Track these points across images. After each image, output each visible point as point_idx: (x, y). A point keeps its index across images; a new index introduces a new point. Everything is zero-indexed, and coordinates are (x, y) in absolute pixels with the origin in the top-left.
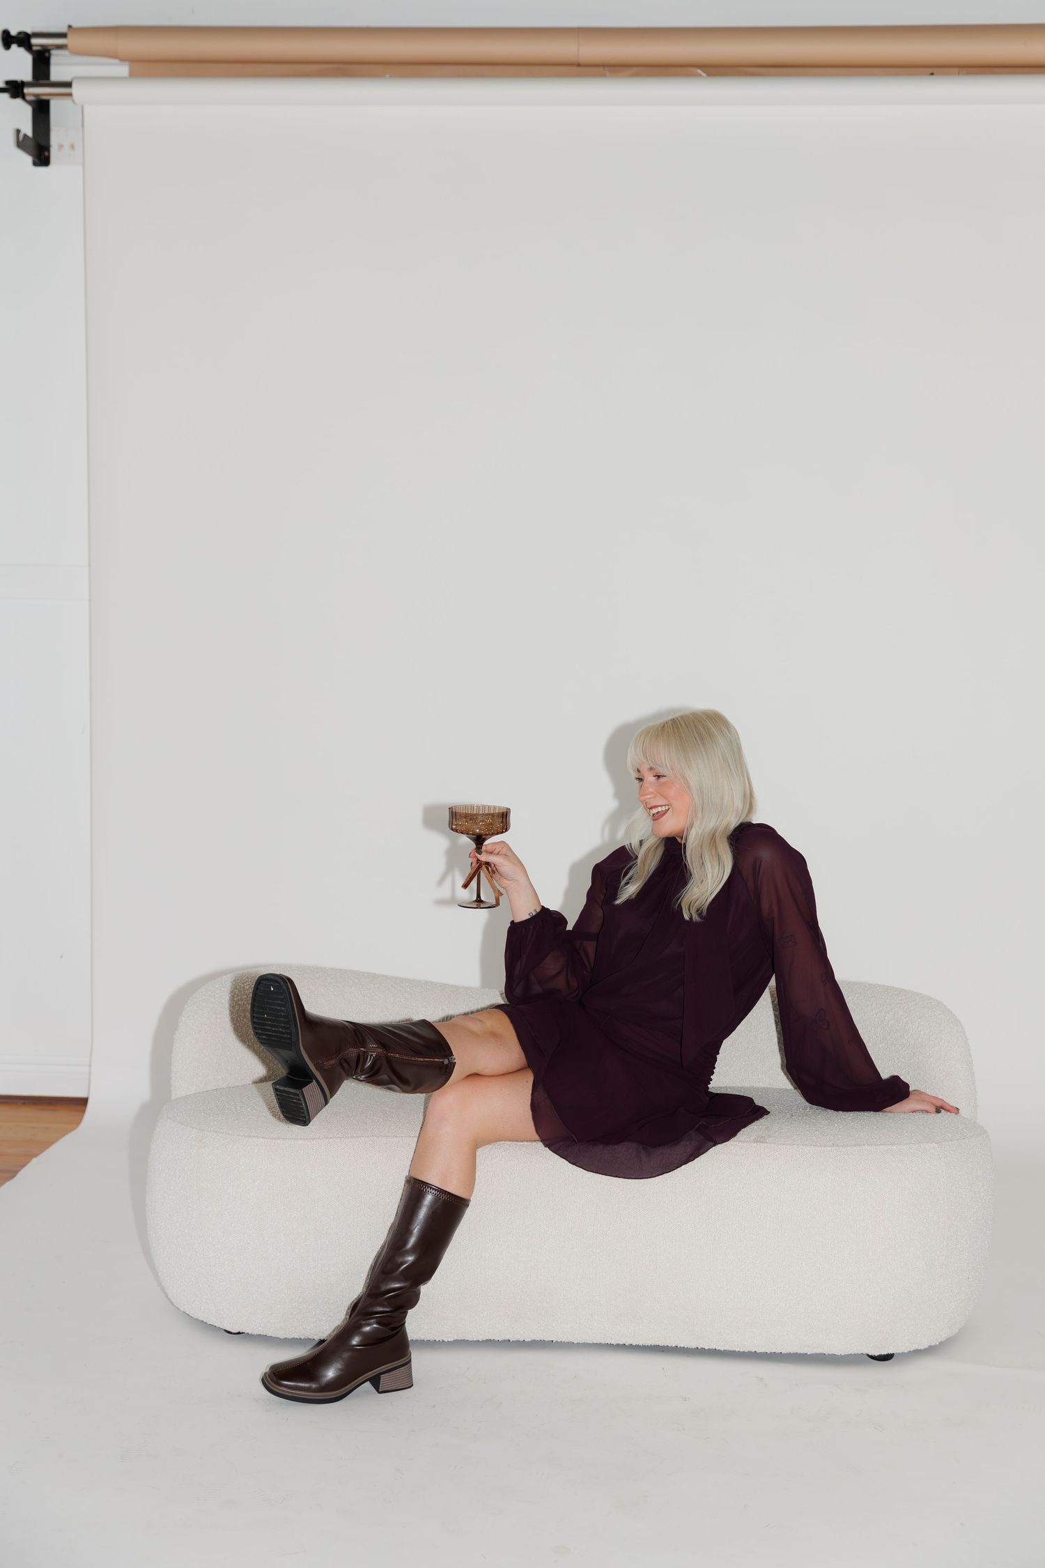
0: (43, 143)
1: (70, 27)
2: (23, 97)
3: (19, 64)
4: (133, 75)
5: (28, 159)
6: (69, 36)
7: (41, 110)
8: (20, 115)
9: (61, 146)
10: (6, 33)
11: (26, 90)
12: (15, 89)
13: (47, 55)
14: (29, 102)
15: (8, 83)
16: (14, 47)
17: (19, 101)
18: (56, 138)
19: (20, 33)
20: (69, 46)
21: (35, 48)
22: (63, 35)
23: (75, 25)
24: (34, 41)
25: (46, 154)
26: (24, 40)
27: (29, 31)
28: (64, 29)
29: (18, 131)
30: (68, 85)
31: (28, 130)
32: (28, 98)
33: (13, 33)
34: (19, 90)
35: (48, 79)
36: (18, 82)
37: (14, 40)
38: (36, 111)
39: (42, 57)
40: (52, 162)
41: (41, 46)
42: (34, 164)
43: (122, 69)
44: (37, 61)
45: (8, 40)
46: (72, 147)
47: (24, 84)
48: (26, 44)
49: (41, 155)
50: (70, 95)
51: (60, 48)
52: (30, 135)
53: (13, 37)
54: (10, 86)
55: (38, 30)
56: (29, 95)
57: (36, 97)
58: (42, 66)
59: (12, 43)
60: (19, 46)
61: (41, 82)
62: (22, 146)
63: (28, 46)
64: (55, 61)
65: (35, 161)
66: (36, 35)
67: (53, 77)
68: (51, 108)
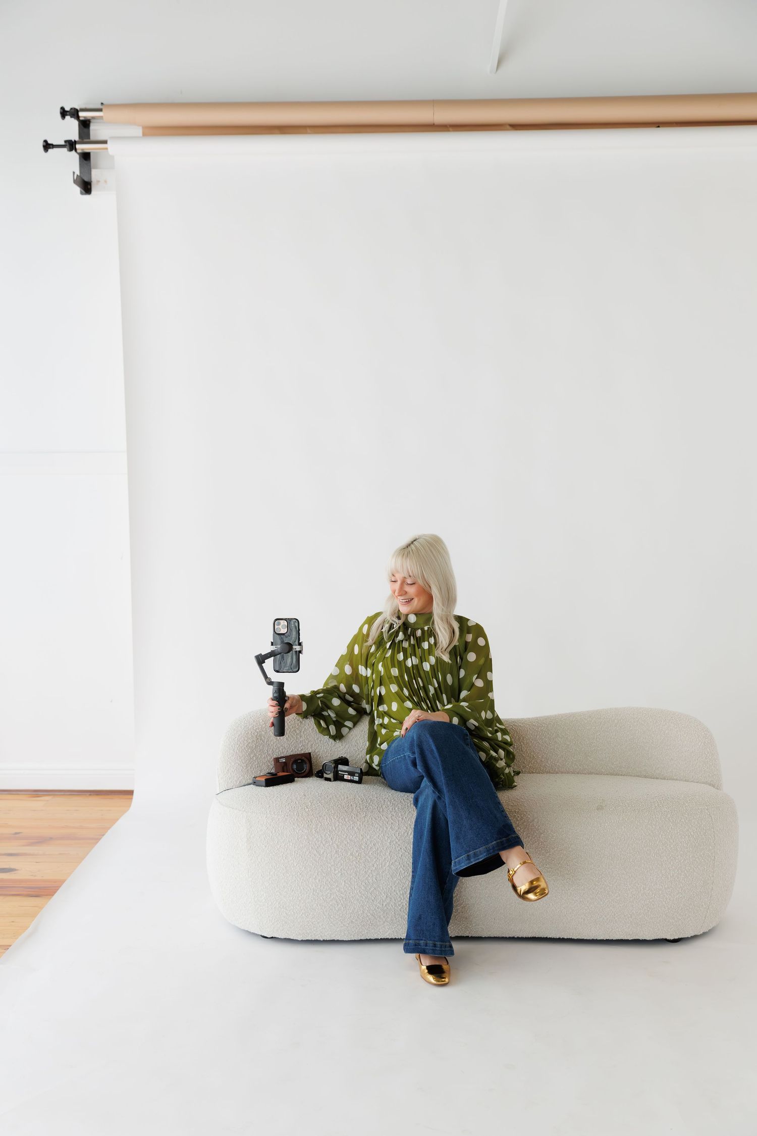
0: (86, 179)
1: (102, 104)
2: (76, 150)
3: (71, 129)
4: (144, 135)
5: (78, 189)
6: (103, 110)
7: (86, 157)
8: (73, 162)
9: (98, 182)
10: (62, 108)
11: (78, 146)
12: (71, 145)
13: (88, 122)
14: (79, 154)
15: (66, 141)
16: (68, 118)
17: (74, 152)
18: (96, 175)
19: (71, 109)
20: (104, 118)
21: (81, 119)
22: (100, 110)
23: (105, 102)
24: (81, 114)
25: (89, 187)
26: (75, 113)
27: (78, 108)
28: (99, 106)
29: (74, 173)
30: (105, 142)
31: (78, 172)
32: (78, 151)
33: (67, 109)
34: (74, 146)
35: (89, 138)
36: (71, 141)
37: (68, 113)
38: (82, 159)
39: (85, 125)
40: (93, 192)
41: (84, 117)
42: (82, 193)
43: (139, 131)
44: (82, 127)
45: (64, 113)
46: (106, 182)
47: (75, 142)
48: (76, 116)
49: (86, 187)
50: (107, 149)
51: (93, 118)
52: (79, 174)
53: (68, 111)
54: (67, 144)
55: (83, 107)
56: (79, 149)
57: (82, 150)
58: (85, 130)
59: (67, 115)
60: (71, 117)
61: (85, 140)
62: (75, 182)
63: (78, 117)
64: (93, 127)
65: (83, 191)
66: (82, 110)
67: (93, 137)
68: (93, 158)
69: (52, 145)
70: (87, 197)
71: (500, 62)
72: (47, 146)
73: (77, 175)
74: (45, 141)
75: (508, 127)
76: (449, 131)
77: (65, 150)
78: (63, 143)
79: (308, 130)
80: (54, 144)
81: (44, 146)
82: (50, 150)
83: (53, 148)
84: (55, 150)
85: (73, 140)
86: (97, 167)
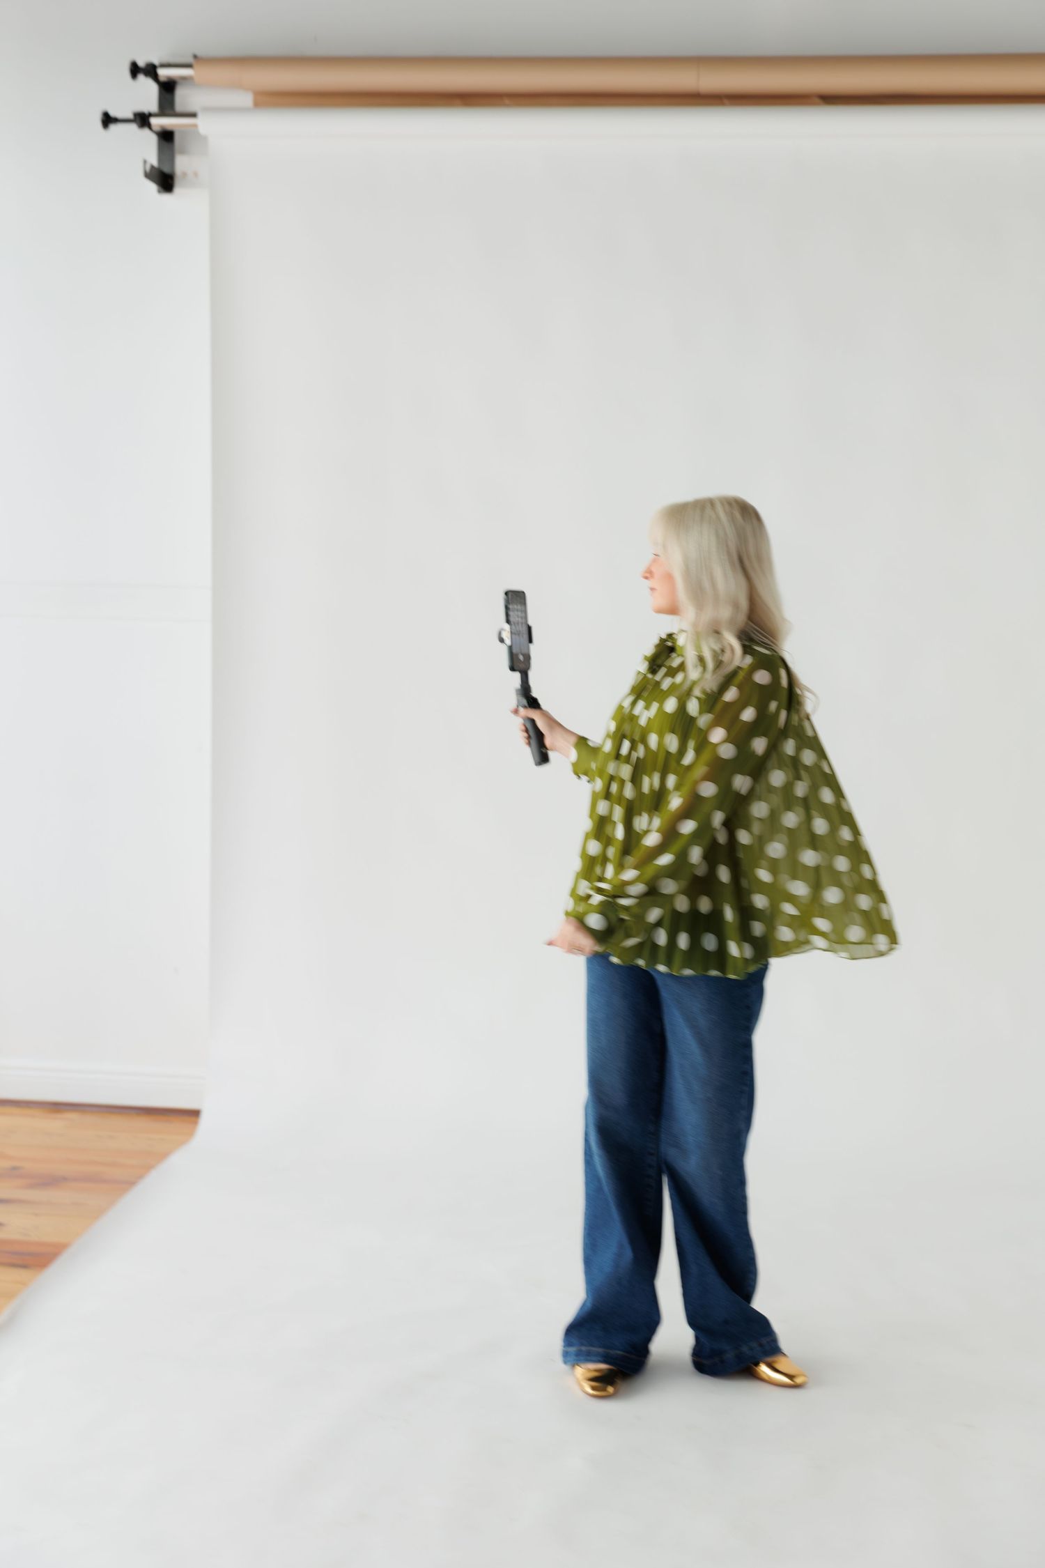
0: (166, 170)
1: (195, 57)
2: (149, 126)
3: (146, 95)
4: (257, 104)
5: (152, 187)
6: (195, 66)
7: (166, 137)
8: (145, 146)
9: (184, 174)
10: (134, 63)
11: (154, 121)
12: (142, 120)
13: (173, 85)
14: (156, 133)
15: (134, 114)
16: (141, 77)
17: (146, 131)
18: (182, 164)
19: (147, 64)
20: (194, 79)
21: (160, 79)
22: (189, 66)
23: (199, 54)
24: (160, 72)
25: (171, 182)
26: (151, 71)
27: (156, 62)
28: (190, 60)
29: (145, 162)
31: (153, 160)
32: (152, 128)
33: (141, 63)
34: (148, 120)
35: (174, 109)
36: (145, 112)
38: (161, 140)
39: (168, 88)
40: (177, 190)
41: (167, 76)
42: (159, 192)
43: (247, 99)
44: (163, 91)
45: (135, 70)
46: (196, 174)
47: (150, 115)
48: (153, 74)
49: (165, 181)
50: (195, 125)
51: (184, 79)
52: (156, 164)
53: (141, 68)
54: (137, 117)
55: (166, 60)
56: (155, 125)
57: (162, 127)
58: (169, 95)
59: (140, 73)
60: (146, 76)
61: (167, 112)
62: (148, 176)
63: (155, 77)
64: (180, 94)
65: (161, 189)
66: (164, 66)
67: (179, 107)
68: (177, 138)
70: (166, 197)
72: (107, 120)
73: (151, 165)
74: (106, 114)
75: (817, 100)
76: (723, 105)
77: (133, 127)
78: (131, 116)
79: (506, 101)
80: (119, 116)
81: (102, 121)
82: (113, 128)
83: (116, 123)
84: (120, 126)
85: (148, 112)
86: (183, 152)
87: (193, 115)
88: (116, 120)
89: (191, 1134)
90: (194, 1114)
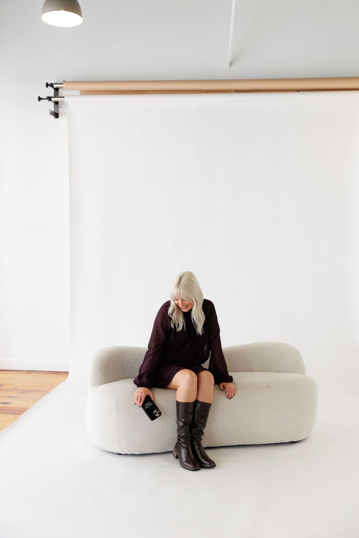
0: (57, 112)
1: (64, 81)
2: (51, 101)
3: (51, 92)
4: (81, 94)
5: (53, 117)
6: (64, 84)
7: (56, 103)
8: (51, 106)
9: (62, 113)
10: (47, 83)
11: (52, 99)
12: (49, 98)
14: (53, 102)
15: (47, 97)
16: (49, 87)
17: (50, 101)
18: (61, 111)
19: (51, 83)
20: (64, 87)
21: (54, 87)
22: (62, 84)
23: (65, 80)
24: (54, 85)
25: (58, 115)
26: (52, 85)
27: (53, 83)
28: (63, 82)
29: (50, 110)
32: (52, 101)
33: (49, 83)
34: (51, 99)
35: (58, 96)
36: (50, 97)
37: (49, 85)
38: (55, 104)
39: (57, 90)
40: (59, 117)
41: (56, 87)
42: (54, 118)
43: (78, 93)
44: (55, 91)
45: (47, 85)
46: (65, 113)
47: (51, 97)
48: (52, 86)
49: (56, 115)
50: (64, 100)
51: (61, 87)
52: (53, 111)
53: (49, 84)
54: (48, 98)
55: (55, 83)
56: (53, 100)
57: (54, 100)
58: (57, 92)
59: (48, 86)
60: (50, 87)
61: (56, 96)
62: (50, 114)
63: (53, 87)
64: (60, 91)
65: (55, 118)
66: (55, 84)
67: (60, 95)
68: (59, 103)
69: (42, 98)
70: (57, 119)
71: (231, 64)
72: (40, 99)
73: (52, 111)
74: (39, 97)
75: (234, 91)
76: (209, 93)
77: (47, 100)
78: (46, 98)
79: (149, 92)
80: (43, 98)
81: (38, 99)
82: (41, 101)
83: (42, 100)
84: (43, 100)
85: (50, 96)
86: (61, 107)
87: (63, 97)
88: (42, 99)
89: (66, 378)
90: (68, 373)
